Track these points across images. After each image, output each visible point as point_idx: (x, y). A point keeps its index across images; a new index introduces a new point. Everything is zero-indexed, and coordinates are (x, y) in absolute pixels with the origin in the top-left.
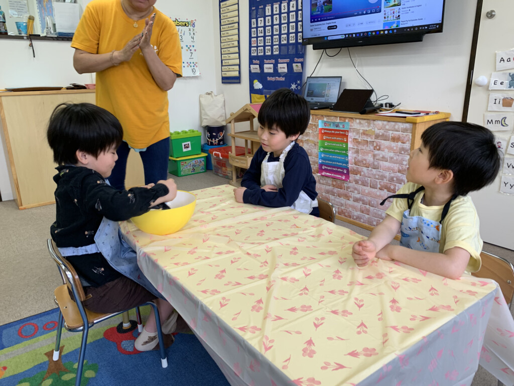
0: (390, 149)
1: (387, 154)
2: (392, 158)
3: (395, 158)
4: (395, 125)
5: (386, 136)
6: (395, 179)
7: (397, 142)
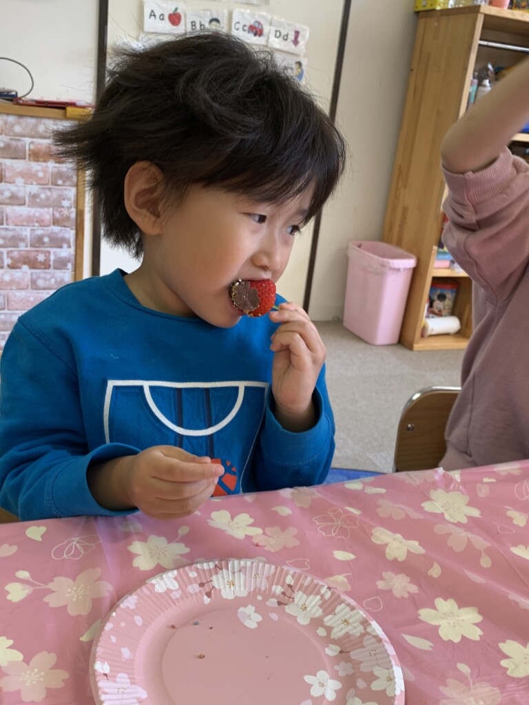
0: (29, 176)
1: (22, 189)
2: (34, 196)
3: (43, 196)
4: (36, 125)
5: (16, 149)
6: (46, 240)
7: (45, 161)
